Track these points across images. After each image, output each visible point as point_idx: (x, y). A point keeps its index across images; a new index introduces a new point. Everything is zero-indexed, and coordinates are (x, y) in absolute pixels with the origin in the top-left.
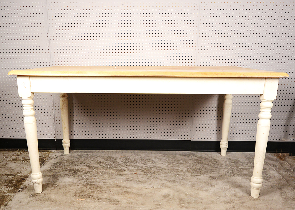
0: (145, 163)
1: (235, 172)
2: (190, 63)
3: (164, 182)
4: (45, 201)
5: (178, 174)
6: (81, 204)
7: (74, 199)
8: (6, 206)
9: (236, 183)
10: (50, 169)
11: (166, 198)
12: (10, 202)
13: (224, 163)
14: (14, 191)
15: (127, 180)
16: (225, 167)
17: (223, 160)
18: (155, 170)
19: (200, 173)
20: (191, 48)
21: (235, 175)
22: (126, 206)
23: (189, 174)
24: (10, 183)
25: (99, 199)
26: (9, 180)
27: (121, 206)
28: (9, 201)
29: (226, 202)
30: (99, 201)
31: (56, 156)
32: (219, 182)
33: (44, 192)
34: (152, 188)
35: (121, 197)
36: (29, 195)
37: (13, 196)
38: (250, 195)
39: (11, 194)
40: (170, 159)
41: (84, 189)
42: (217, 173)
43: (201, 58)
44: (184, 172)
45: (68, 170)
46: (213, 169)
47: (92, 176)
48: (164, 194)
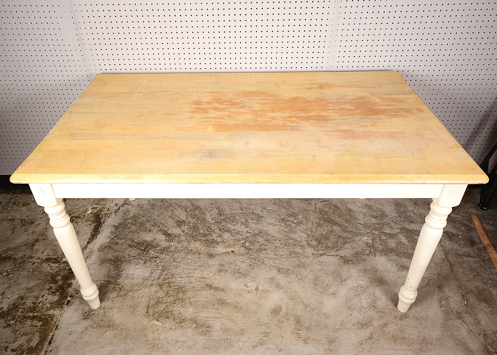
0: (246, 224)
1: (378, 245)
2: (320, 63)
3: (274, 273)
4: (105, 329)
5: (294, 253)
6: (156, 334)
7: (145, 322)
8: (50, 343)
9: (378, 274)
10: (109, 242)
11: (277, 317)
12: (57, 332)
13: (361, 219)
14: (59, 304)
15: (221, 270)
16: (363, 230)
17: (360, 210)
18: (261, 240)
19: (327, 248)
20: (322, 39)
21: (376, 253)
22: (220, 338)
23: (309, 251)
24: (54, 284)
25: (181, 322)
26: (52, 273)
27: (213, 338)
28: (54, 330)
29: (361, 325)
30: (181, 326)
31: (116, 204)
32: (352, 270)
33: (103, 304)
34: (257, 289)
35: (212, 316)
36: (82, 313)
37: (59, 317)
38: (396, 305)
39: (56, 312)
40: (283, 210)
41: (161, 294)
42: (350, 247)
43: (339, 54)
44: (302, 247)
45: (136, 245)
46: (345, 235)
47: (171, 260)
48: (273, 306)
